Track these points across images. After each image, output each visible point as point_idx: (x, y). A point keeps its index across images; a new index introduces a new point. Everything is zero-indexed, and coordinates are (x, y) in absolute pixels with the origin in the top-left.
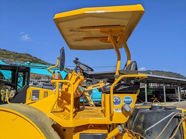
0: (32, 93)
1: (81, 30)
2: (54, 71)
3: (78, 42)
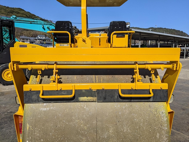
2: (43, 26)
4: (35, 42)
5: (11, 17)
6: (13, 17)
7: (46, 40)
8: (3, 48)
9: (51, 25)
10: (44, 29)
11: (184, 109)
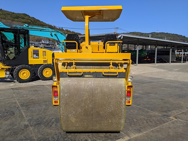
2: (51, 33)
4: (39, 46)
5: (24, 26)
6: (25, 26)
7: (49, 44)
8: (20, 52)
9: (58, 32)
10: (52, 36)
11: (162, 100)
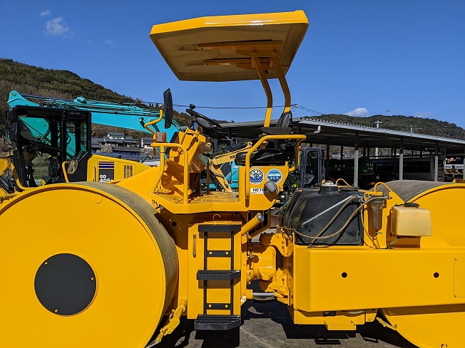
0: (98, 169)
1: (200, 48)
2: (143, 119)
3: (194, 66)
4: (100, 149)
5: (75, 101)
6: (79, 100)
7: (126, 144)
